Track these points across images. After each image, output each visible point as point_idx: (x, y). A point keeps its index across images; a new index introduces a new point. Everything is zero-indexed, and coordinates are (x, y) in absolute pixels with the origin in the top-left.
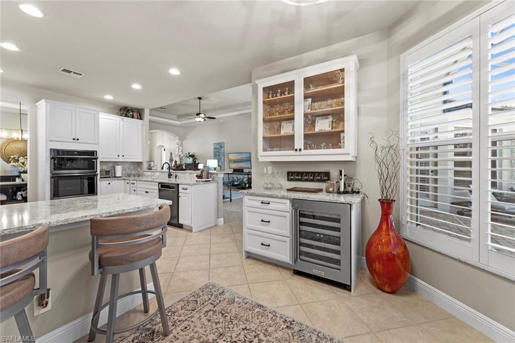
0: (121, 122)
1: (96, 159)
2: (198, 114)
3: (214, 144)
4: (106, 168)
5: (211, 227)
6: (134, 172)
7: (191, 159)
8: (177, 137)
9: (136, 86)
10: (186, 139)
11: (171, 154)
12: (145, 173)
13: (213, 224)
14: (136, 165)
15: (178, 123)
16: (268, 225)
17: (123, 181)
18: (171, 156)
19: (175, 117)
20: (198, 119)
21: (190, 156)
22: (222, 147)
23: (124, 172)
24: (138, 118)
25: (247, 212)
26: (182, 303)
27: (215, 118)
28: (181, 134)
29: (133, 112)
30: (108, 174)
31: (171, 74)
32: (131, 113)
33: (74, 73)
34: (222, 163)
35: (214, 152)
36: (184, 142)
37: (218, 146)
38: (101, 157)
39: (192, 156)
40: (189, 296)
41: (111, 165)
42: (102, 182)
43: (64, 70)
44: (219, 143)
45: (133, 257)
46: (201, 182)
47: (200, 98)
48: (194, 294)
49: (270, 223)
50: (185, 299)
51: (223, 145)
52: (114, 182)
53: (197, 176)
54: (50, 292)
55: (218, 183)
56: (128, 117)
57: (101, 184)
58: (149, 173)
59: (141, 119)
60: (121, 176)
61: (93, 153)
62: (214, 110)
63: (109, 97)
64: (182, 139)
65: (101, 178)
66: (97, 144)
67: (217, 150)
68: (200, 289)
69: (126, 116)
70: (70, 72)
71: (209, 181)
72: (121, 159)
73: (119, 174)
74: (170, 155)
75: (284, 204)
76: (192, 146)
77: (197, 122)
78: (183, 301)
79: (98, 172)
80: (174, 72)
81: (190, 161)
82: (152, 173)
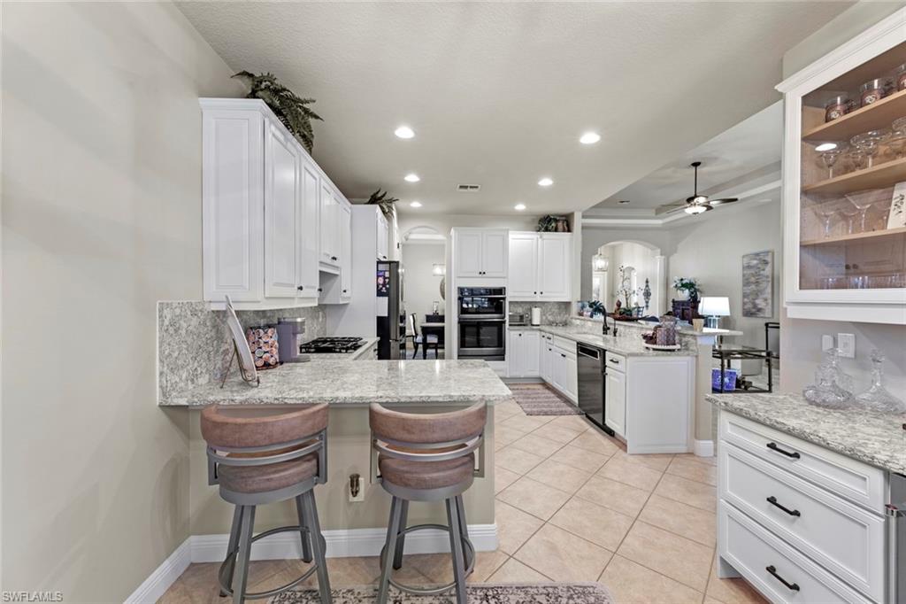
0: (540, 240)
1: (504, 299)
2: (690, 200)
3: (743, 257)
4: (520, 310)
5: (675, 455)
6: (559, 319)
7: (687, 291)
8: (659, 250)
9: (546, 182)
10: (676, 252)
11: (647, 282)
12: (574, 321)
13: (683, 449)
14: (563, 306)
15: (659, 222)
16: (794, 521)
17: (538, 333)
18: (647, 286)
19: (652, 213)
20: (690, 210)
21: (683, 285)
22: (766, 263)
23: (544, 318)
24: (564, 231)
25: (728, 457)
26: (523, 595)
27: (736, 200)
28: (666, 243)
29: (556, 221)
30: (522, 321)
31: (585, 145)
32: (553, 224)
33: (471, 187)
34: (766, 300)
35: (744, 275)
36: (671, 258)
37: (755, 262)
38: (510, 296)
39: (690, 286)
40: (541, 591)
41: (528, 306)
42: (512, 333)
43: (461, 187)
44: (757, 254)
45: (408, 480)
46: (651, 351)
47: (696, 165)
48: (551, 590)
49: (799, 520)
50: (532, 591)
51: (769, 259)
52: (526, 333)
53: (645, 337)
54: (360, 479)
55: (697, 356)
56: (550, 231)
57: (511, 335)
58: (578, 322)
59: (569, 231)
60: (538, 323)
61: (501, 291)
62: (740, 180)
63: (520, 207)
64: (667, 253)
65: (510, 325)
66: (504, 278)
67: (753, 271)
68: (569, 588)
69: (547, 230)
70: (466, 187)
71: (674, 350)
72: (538, 298)
73: (536, 321)
74: (645, 284)
75: (861, 481)
76: (690, 266)
77: (690, 216)
78: (526, 593)
79: (507, 318)
80: (590, 138)
81: (684, 295)
82: (583, 322)
